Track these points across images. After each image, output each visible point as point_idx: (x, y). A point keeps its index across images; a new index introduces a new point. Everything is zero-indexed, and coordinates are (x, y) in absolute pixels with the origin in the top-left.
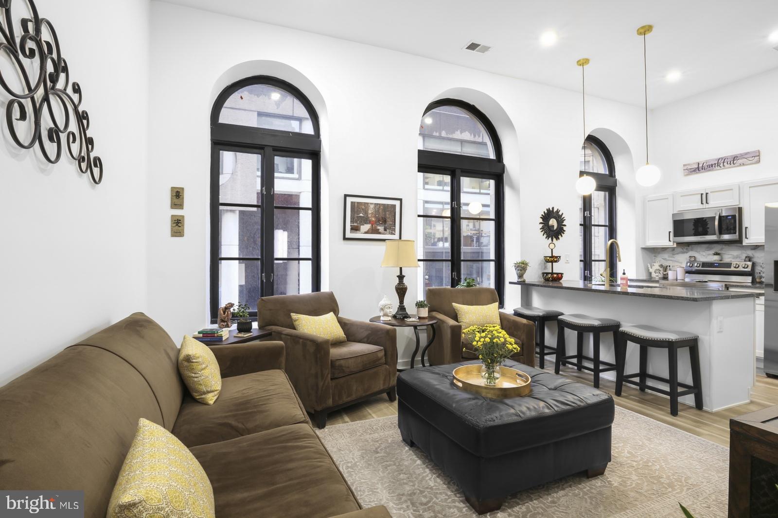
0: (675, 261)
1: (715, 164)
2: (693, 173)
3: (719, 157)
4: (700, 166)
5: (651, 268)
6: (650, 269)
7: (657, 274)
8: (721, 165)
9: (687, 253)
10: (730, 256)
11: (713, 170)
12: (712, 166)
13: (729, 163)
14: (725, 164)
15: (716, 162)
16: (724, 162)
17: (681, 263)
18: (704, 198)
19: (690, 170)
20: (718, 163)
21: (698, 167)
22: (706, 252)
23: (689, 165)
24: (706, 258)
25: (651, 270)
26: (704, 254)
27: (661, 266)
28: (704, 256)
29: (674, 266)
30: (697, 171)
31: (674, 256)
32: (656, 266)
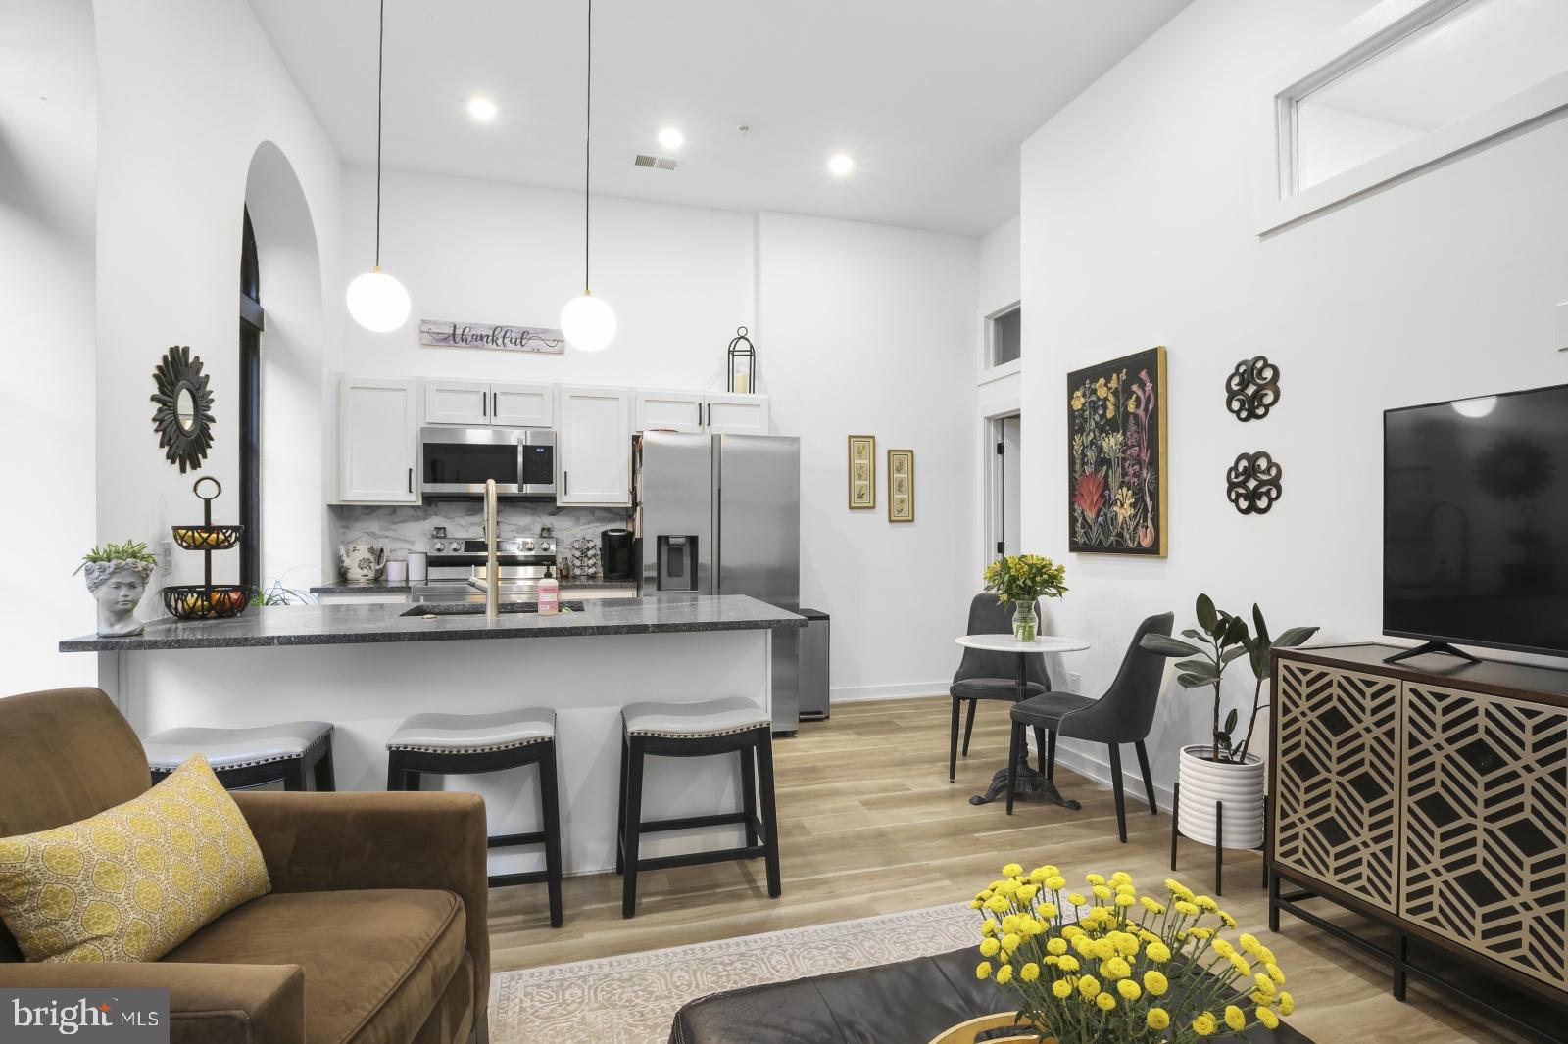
0: (399, 539)
1: (488, 336)
2: (442, 343)
3: (496, 325)
4: (459, 332)
5: (348, 556)
6: (345, 558)
7: (365, 572)
8: (500, 341)
9: (425, 519)
10: (513, 527)
11: (483, 348)
12: (482, 339)
13: (513, 340)
14: (507, 341)
15: (491, 333)
16: (504, 337)
17: (412, 543)
18: (490, 402)
19: (435, 335)
20: (493, 336)
21: (454, 334)
22: (467, 518)
23: (434, 323)
24: (467, 531)
25: (347, 562)
26: (463, 522)
27: (372, 551)
28: (463, 527)
29: (396, 550)
30: (452, 342)
31: (393, 527)
32: (363, 552)
